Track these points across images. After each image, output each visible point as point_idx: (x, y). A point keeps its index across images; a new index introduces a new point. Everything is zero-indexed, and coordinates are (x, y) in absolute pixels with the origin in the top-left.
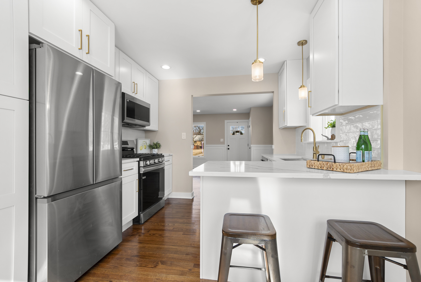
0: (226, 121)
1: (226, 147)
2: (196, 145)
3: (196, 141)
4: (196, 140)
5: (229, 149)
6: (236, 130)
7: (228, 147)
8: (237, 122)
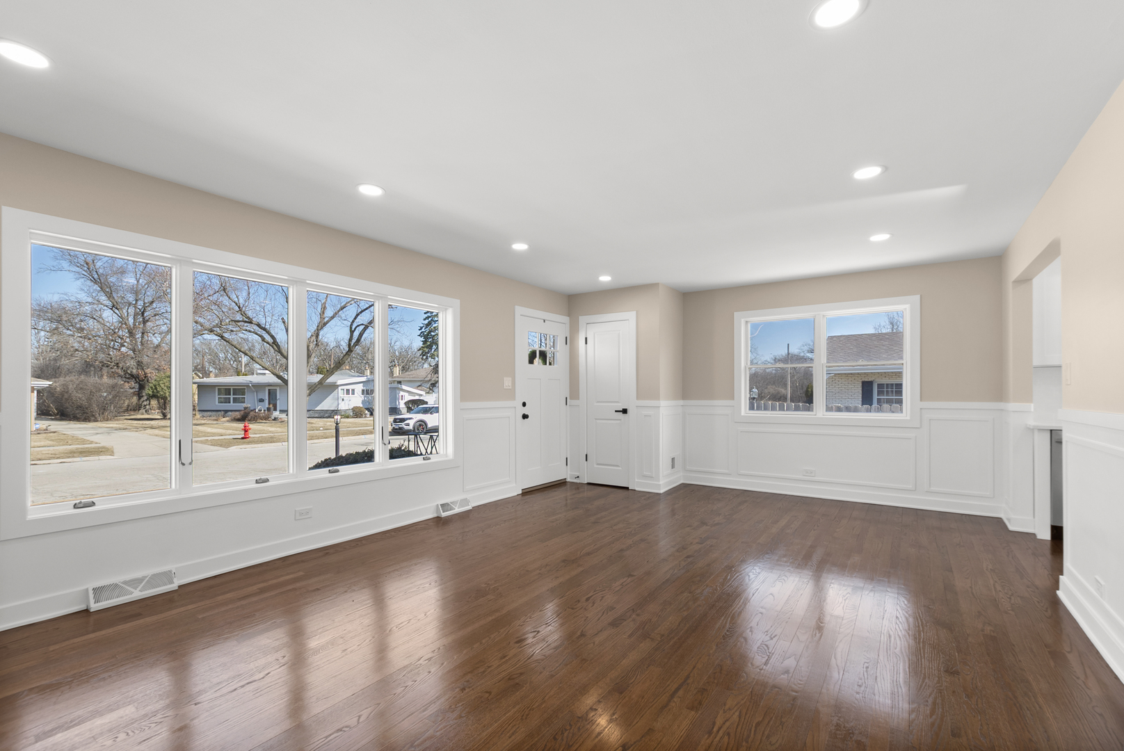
0: (518, 310)
1: (520, 409)
5: (525, 417)
7: (524, 411)
8: (544, 321)
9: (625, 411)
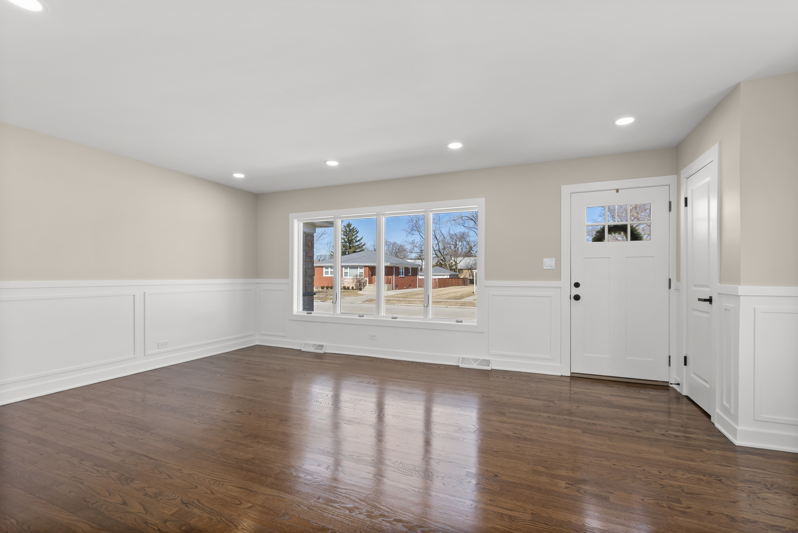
0: (566, 190)
1: (568, 291)
2: (461, 277)
3: (463, 270)
4: (462, 268)
5: (577, 298)
6: (612, 223)
7: (576, 291)
8: (617, 191)
9: (710, 300)
